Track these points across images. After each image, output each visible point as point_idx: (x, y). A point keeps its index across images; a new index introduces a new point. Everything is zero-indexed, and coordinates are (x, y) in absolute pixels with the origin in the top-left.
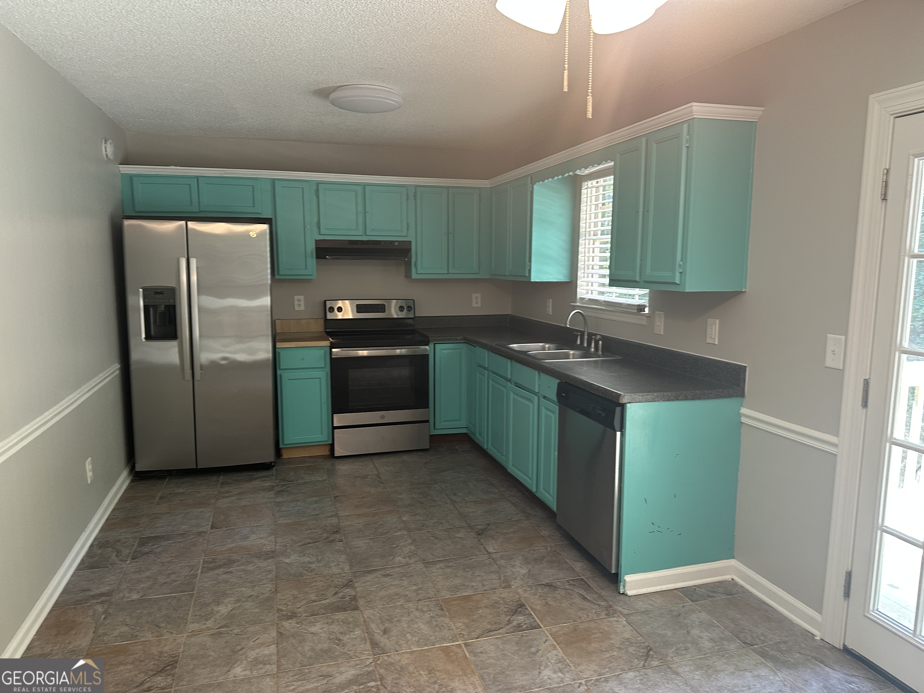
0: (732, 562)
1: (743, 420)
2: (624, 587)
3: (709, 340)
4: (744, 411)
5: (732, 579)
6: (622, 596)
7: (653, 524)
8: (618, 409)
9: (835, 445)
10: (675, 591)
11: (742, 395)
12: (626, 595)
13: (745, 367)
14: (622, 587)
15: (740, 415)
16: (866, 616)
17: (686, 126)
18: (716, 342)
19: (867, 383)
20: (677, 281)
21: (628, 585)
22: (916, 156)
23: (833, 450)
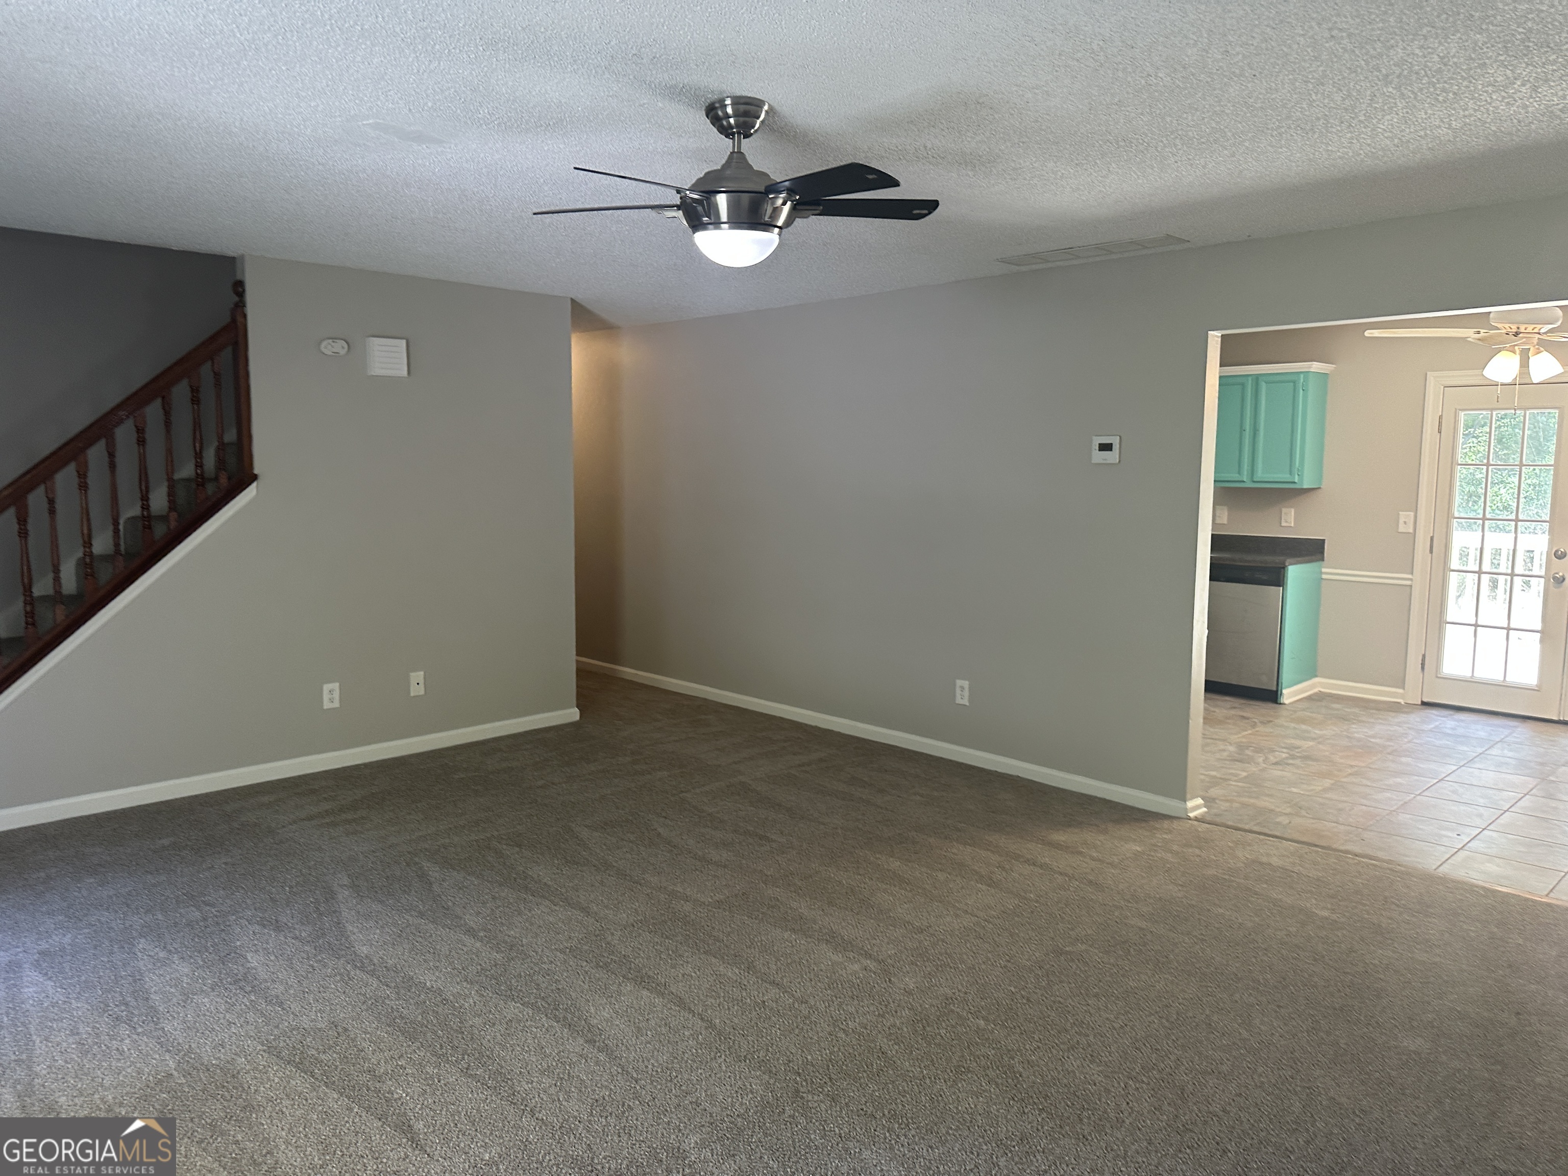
0: (1318, 680)
1: (1324, 576)
2: (1283, 699)
3: (1284, 524)
4: (1324, 570)
5: (1319, 691)
6: (1283, 706)
8: (1282, 570)
9: (1411, 580)
11: (1323, 559)
12: (1285, 704)
13: (1325, 540)
15: (1322, 573)
16: (1437, 677)
17: (1302, 376)
18: (1292, 525)
19: (1432, 538)
20: (1296, 481)
21: (1285, 697)
22: (1460, 410)
23: (1408, 583)
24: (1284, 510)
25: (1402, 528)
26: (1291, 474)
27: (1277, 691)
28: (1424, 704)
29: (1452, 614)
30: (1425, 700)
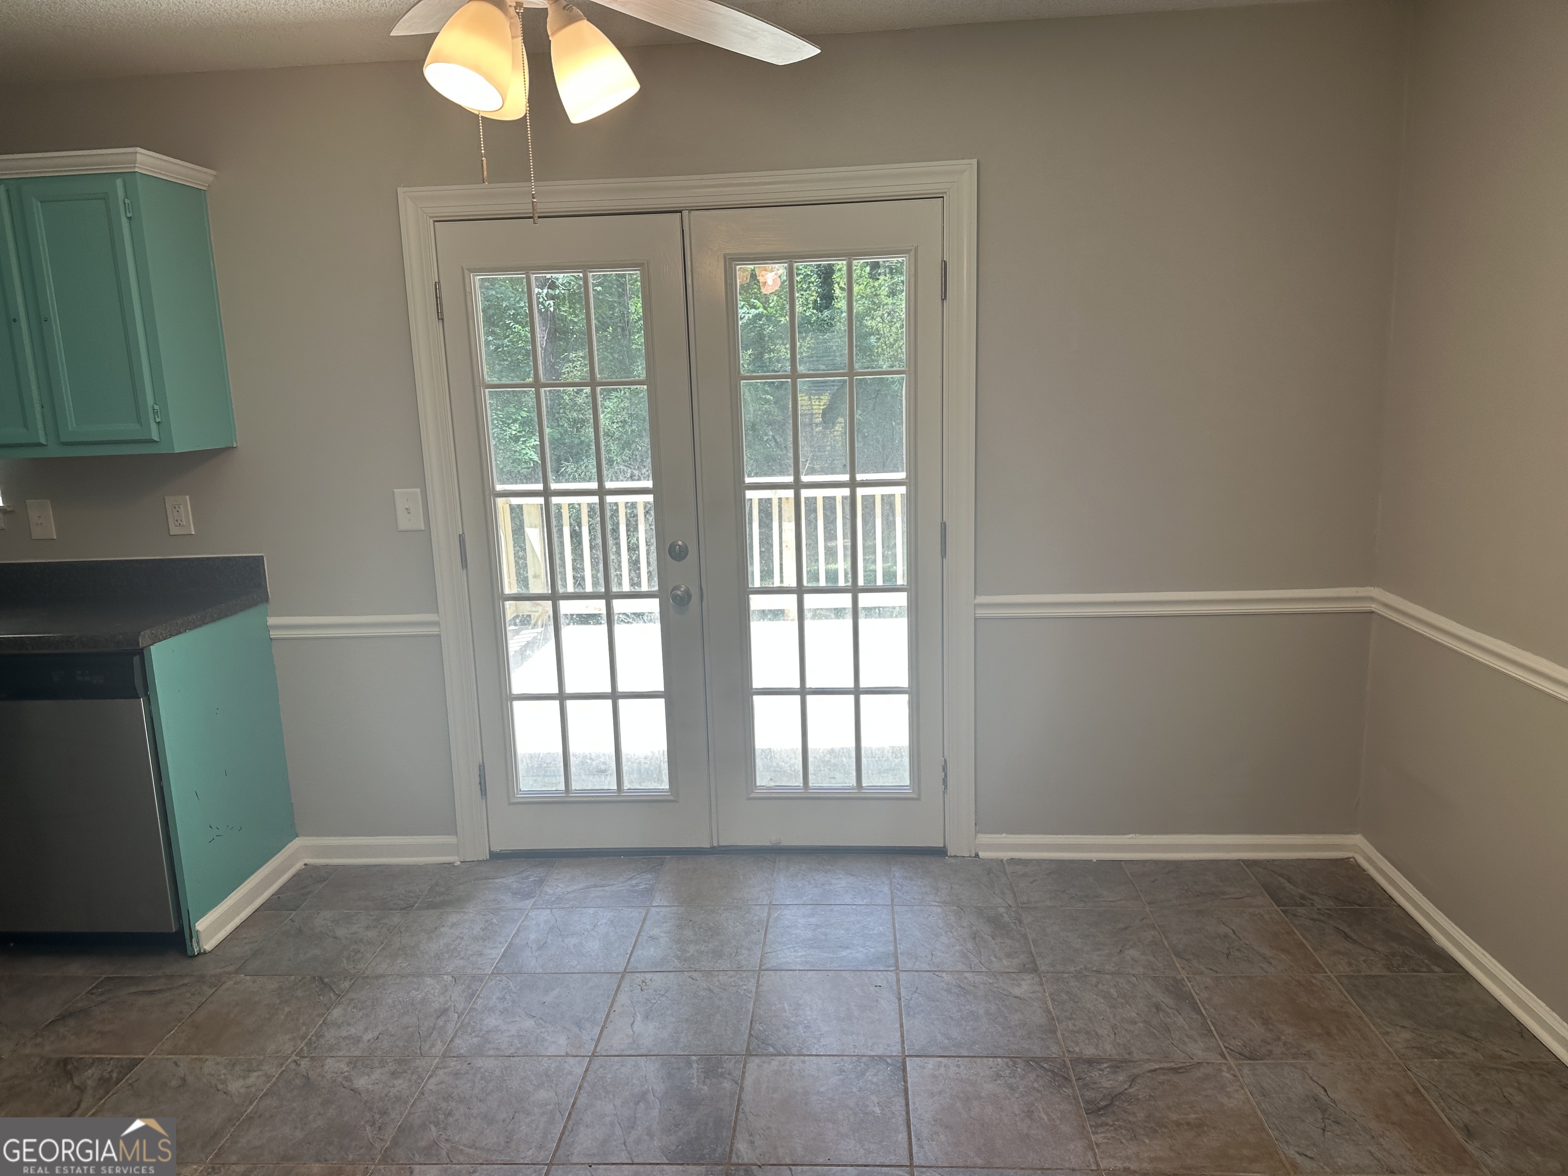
0: (297, 843)
1: (274, 634)
2: (198, 943)
3: (174, 530)
4: (271, 621)
5: (305, 865)
6: (200, 958)
7: (210, 827)
8: (136, 659)
10: (257, 914)
11: (265, 599)
12: (205, 953)
13: (262, 557)
14: (195, 945)
15: (267, 628)
16: (510, 804)
17: (119, 182)
18: (193, 533)
19: (462, 539)
20: (155, 437)
21: (203, 937)
22: (471, 271)
23: (434, 630)
24: (170, 501)
25: (404, 523)
26: (139, 421)
27: (181, 932)
28: (495, 856)
29: (520, 682)
30: (496, 848)
